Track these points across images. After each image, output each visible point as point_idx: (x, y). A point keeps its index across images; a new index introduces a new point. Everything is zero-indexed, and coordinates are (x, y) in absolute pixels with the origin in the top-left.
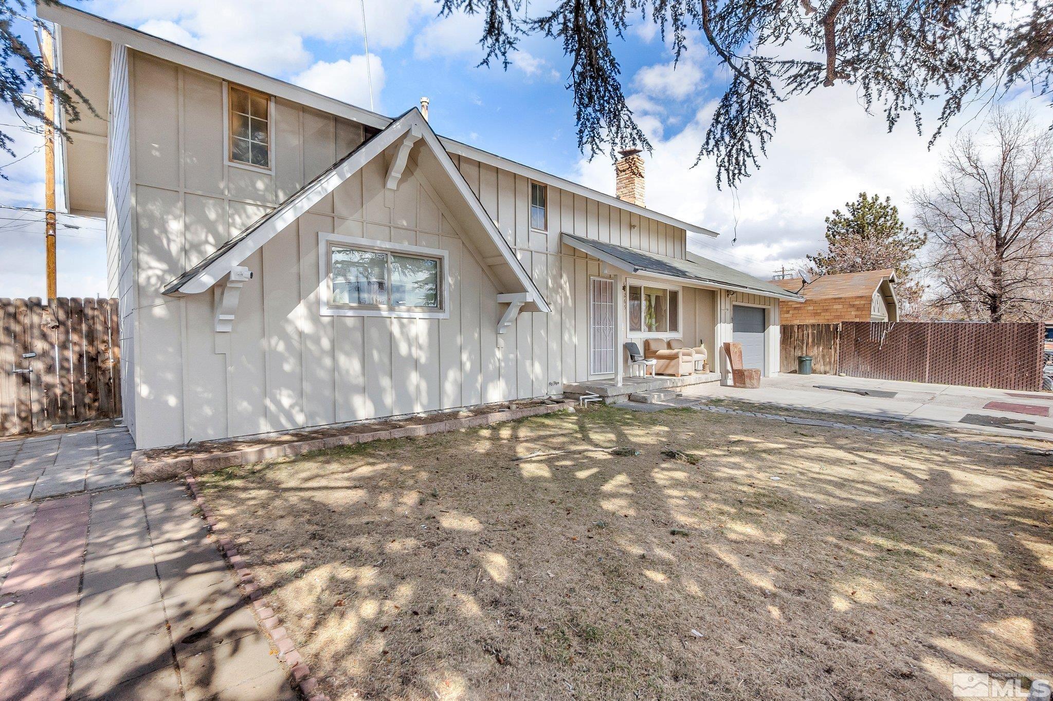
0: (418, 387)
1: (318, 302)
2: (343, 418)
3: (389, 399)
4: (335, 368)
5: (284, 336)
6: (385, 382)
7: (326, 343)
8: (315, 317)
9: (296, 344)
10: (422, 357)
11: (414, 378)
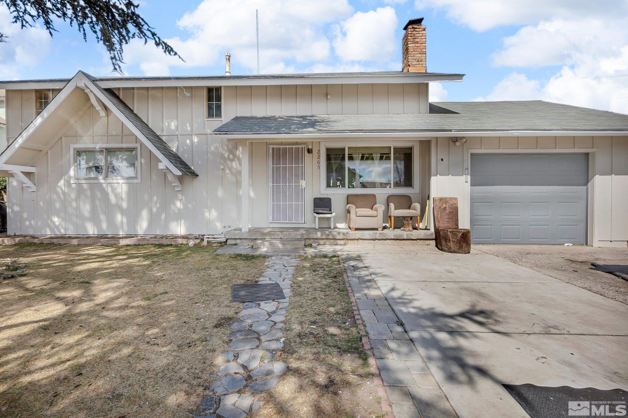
0: (122, 222)
1: (70, 177)
2: (81, 232)
3: (104, 226)
4: (78, 208)
5: (57, 193)
6: (102, 217)
7: (73, 196)
8: (69, 184)
9: (62, 196)
10: (124, 205)
11: (119, 217)
